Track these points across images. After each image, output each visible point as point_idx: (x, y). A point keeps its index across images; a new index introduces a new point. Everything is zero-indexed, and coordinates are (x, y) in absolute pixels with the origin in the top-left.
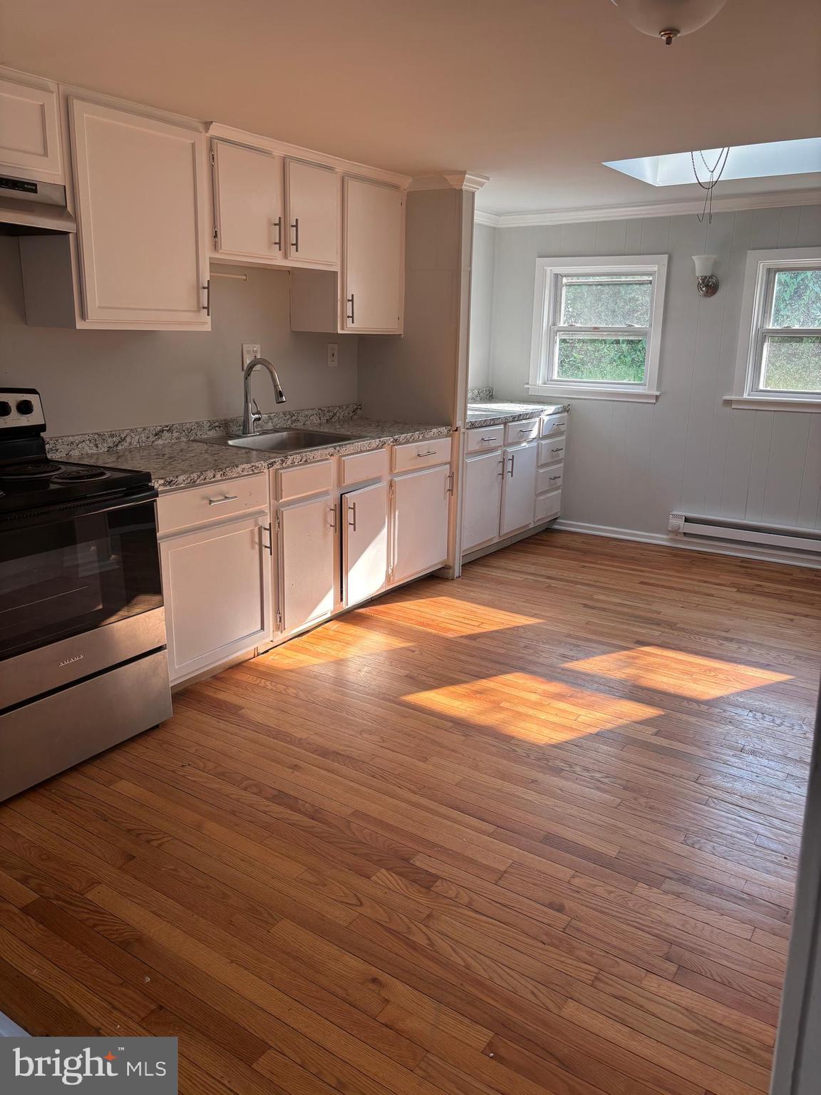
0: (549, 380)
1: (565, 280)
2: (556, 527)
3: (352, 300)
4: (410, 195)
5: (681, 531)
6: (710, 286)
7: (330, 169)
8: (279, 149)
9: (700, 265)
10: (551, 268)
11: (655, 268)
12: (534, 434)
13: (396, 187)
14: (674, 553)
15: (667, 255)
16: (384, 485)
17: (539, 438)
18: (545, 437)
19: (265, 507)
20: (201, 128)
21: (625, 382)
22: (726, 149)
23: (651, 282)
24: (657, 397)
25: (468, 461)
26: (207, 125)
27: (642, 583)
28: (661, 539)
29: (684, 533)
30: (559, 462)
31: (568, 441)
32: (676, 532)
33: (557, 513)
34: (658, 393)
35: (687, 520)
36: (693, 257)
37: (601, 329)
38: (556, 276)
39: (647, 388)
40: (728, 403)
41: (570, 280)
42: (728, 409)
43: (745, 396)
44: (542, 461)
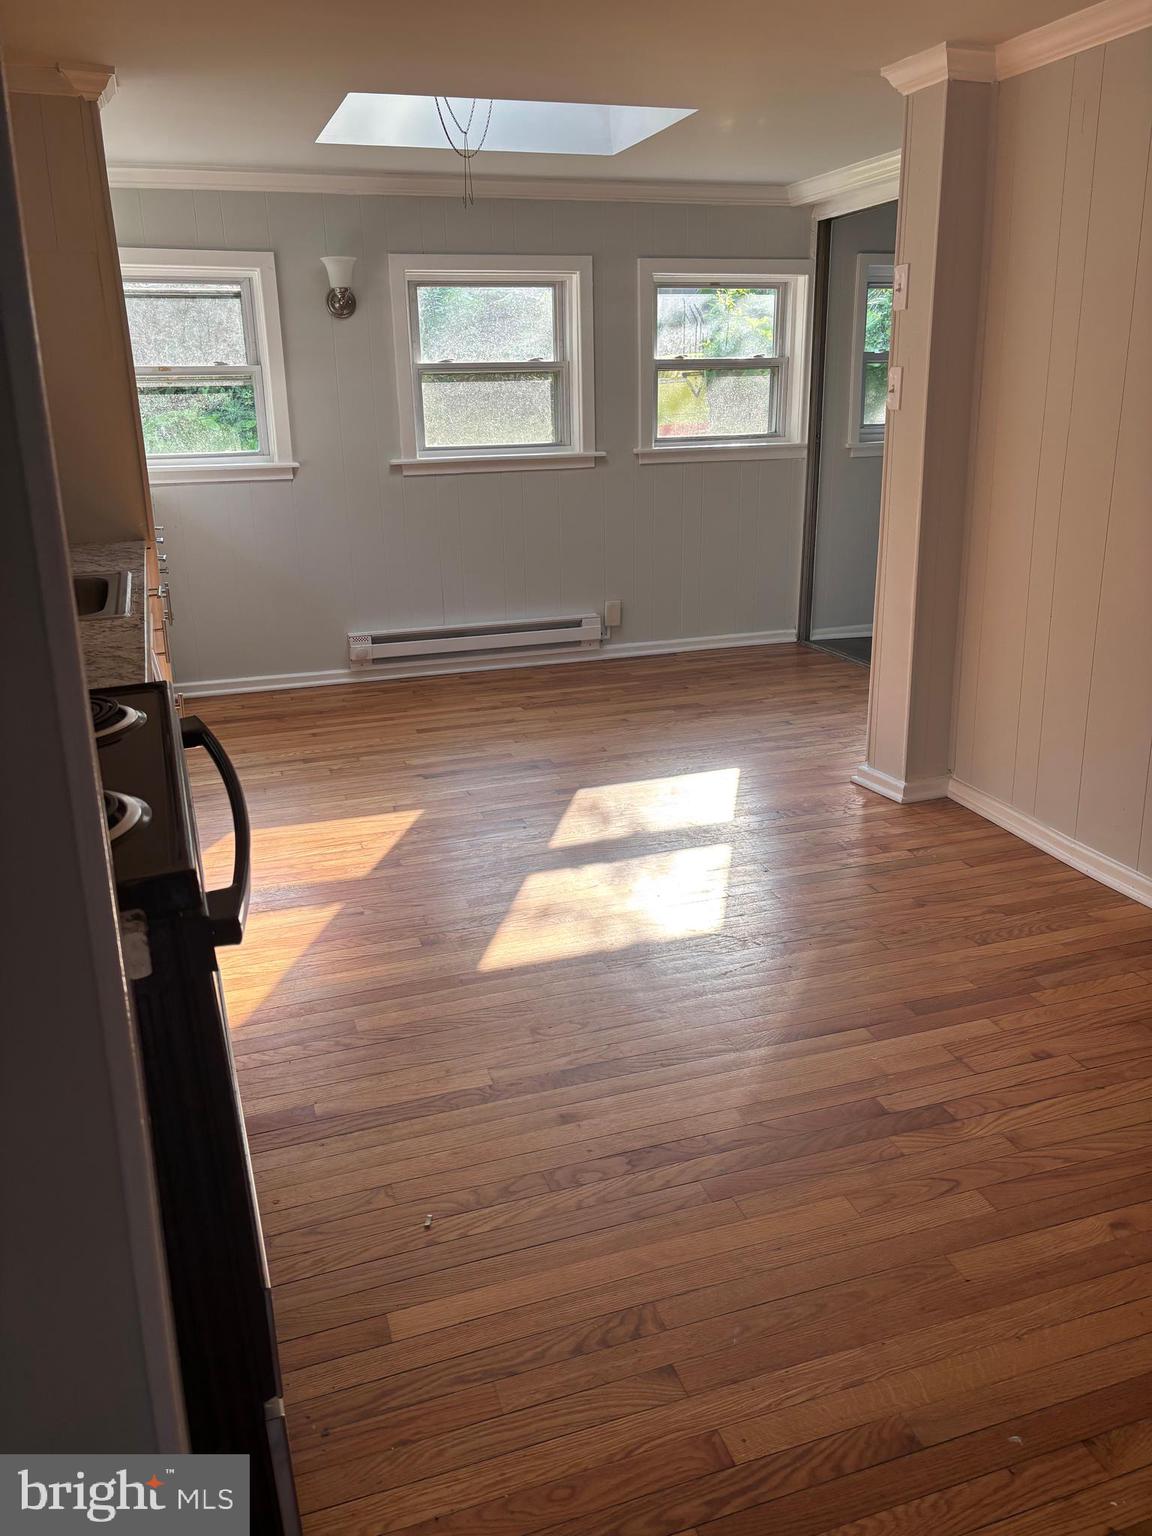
11: (254, 273)
15: (272, 253)
21: (227, 452)
23: (237, 295)
24: (294, 470)
27: (419, 731)
28: (338, 676)
29: (374, 660)
32: (362, 659)
34: (296, 465)
35: (376, 640)
37: (173, 371)
39: (271, 458)
40: (397, 469)
42: (398, 478)
43: (416, 458)
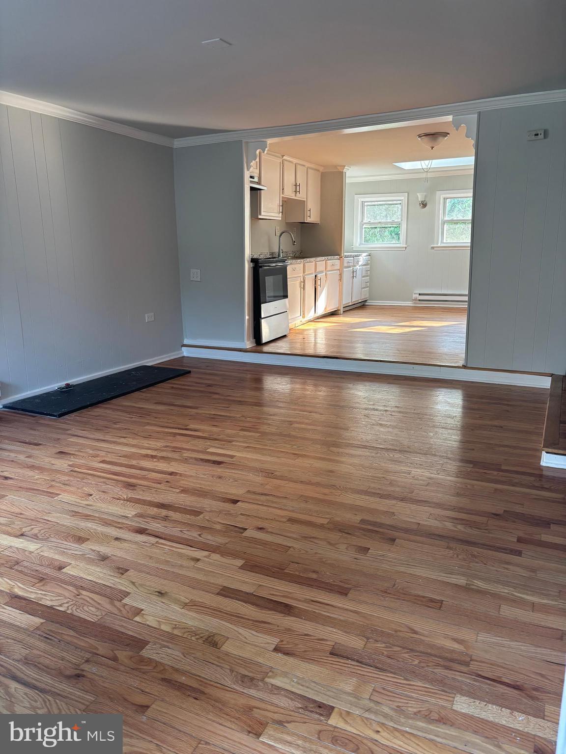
0: (361, 244)
1: (366, 204)
2: (366, 304)
3: (310, 211)
4: (322, 173)
5: (418, 299)
6: (424, 205)
7: (304, 166)
8: (295, 161)
9: (420, 197)
10: (360, 199)
11: (403, 198)
12: (360, 263)
13: (319, 171)
14: (415, 308)
15: (407, 193)
16: (324, 274)
17: (362, 265)
18: (364, 265)
19: (301, 275)
20: (281, 157)
21: (393, 242)
22: (431, 161)
23: (401, 204)
24: (406, 248)
25: (344, 270)
26: (283, 156)
28: (409, 304)
30: (367, 276)
31: (371, 267)
32: (415, 300)
33: (366, 298)
34: (406, 246)
35: (420, 294)
36: (418, 194)
38: (362, 202)
39: (402, 244)
40: (433, 248)
41: (368, 203)
42: (433, 250)
43: (439, 245)
44: (363, 275)
